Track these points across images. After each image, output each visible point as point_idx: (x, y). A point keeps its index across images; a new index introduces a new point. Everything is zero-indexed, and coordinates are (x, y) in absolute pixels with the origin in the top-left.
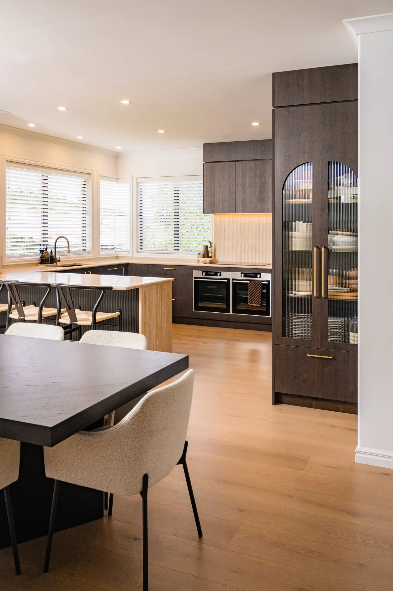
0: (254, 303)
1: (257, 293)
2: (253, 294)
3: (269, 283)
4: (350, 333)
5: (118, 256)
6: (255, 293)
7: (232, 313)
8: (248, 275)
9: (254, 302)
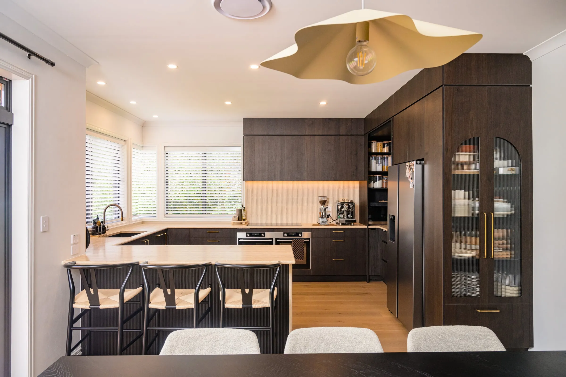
1: (300, 250)
2: (297, 251)
3: (309, 240)
5: (144, 221)
8: (290, 234)
9: (297, 258)
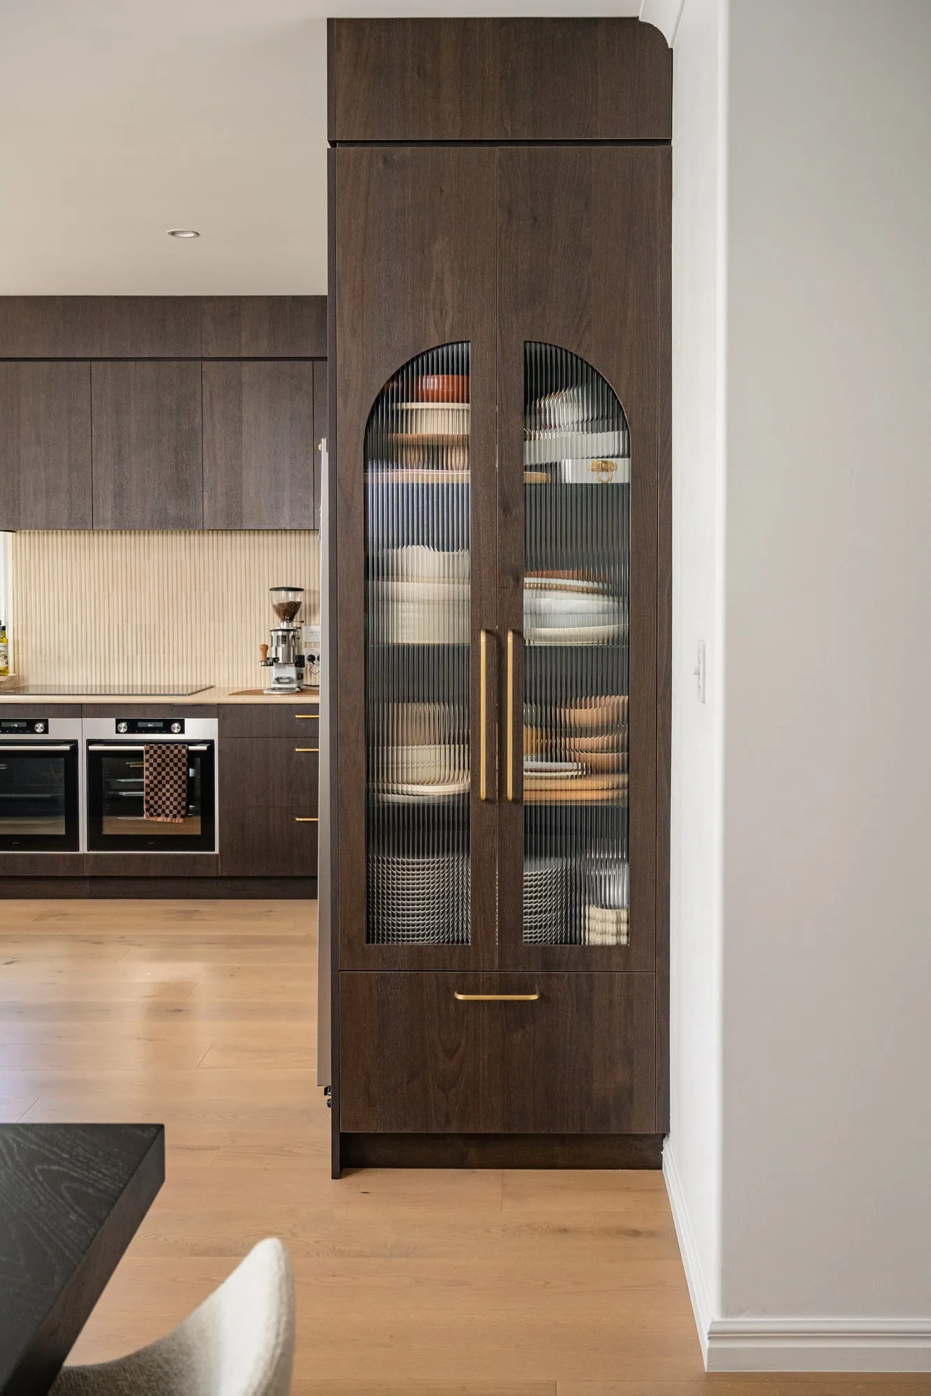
0: (163, 815)
1: (172, 782)
2: (160, 786)
3: (211, 748)
4: (591, 906)
6: (168, 782)
7: (88, 850)
8: (140, 725)
9: (164, 811)
